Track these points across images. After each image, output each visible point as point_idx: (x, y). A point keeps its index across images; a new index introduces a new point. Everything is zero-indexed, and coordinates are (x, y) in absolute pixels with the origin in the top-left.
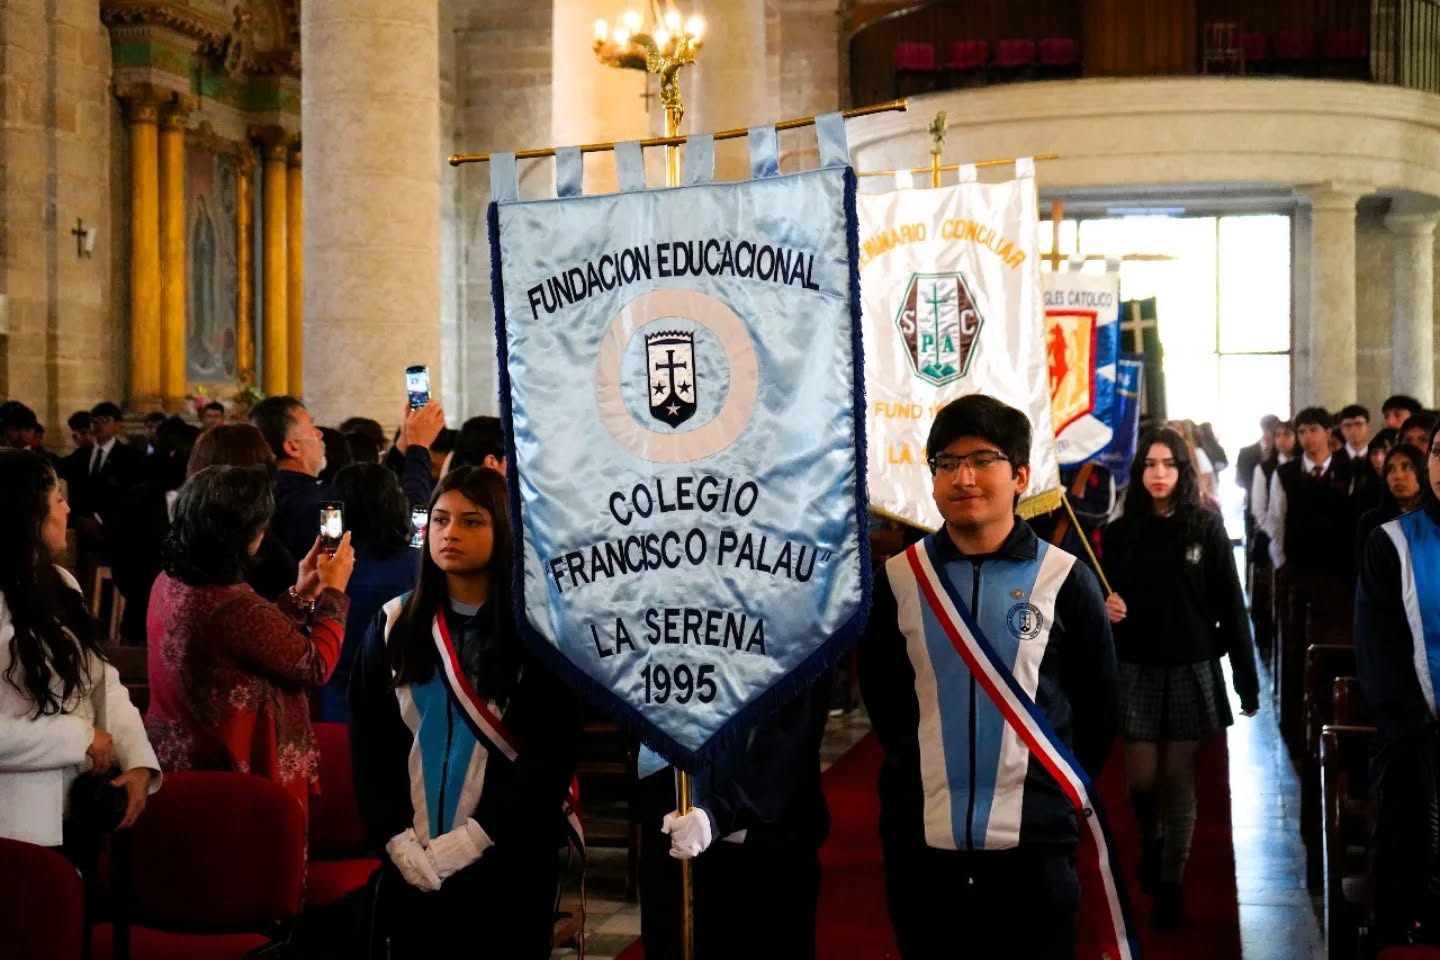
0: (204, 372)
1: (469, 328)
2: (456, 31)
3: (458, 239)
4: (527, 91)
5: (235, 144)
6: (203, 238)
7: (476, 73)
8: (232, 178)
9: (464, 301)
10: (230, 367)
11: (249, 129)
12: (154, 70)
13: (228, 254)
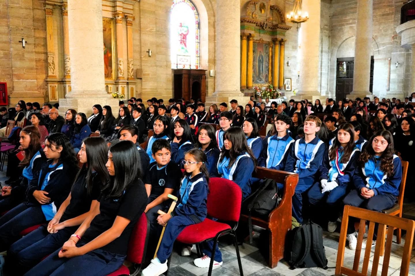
0: (260, 82)
1: (330, 73)
2: (330, 16)
3: (329, 56)
4: (343, 27)
5: (268, 42)
6: (261, 58)
7: (334, 24)
8: (268, 48)
9: (329, 68)
10: (266, 81)
11: (272, 39)
12: (245, 30)
13: (267, 61)
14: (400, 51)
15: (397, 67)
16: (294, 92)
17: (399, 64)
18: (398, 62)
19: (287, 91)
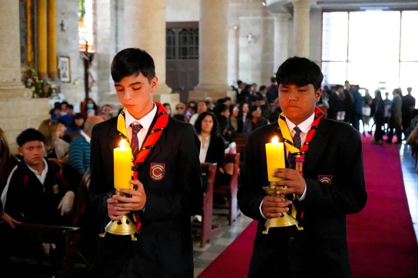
10: (23, 61)
14: (254, 15)
15: (249, 42)
16: (74, 84)
17: (253, 37)
18: (251, 34)
19: (64, 82)
